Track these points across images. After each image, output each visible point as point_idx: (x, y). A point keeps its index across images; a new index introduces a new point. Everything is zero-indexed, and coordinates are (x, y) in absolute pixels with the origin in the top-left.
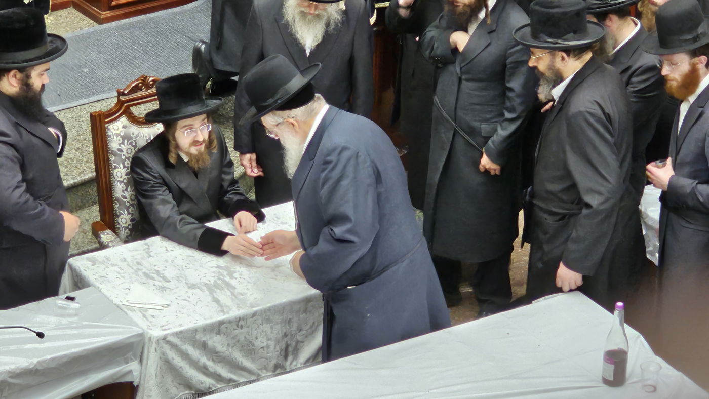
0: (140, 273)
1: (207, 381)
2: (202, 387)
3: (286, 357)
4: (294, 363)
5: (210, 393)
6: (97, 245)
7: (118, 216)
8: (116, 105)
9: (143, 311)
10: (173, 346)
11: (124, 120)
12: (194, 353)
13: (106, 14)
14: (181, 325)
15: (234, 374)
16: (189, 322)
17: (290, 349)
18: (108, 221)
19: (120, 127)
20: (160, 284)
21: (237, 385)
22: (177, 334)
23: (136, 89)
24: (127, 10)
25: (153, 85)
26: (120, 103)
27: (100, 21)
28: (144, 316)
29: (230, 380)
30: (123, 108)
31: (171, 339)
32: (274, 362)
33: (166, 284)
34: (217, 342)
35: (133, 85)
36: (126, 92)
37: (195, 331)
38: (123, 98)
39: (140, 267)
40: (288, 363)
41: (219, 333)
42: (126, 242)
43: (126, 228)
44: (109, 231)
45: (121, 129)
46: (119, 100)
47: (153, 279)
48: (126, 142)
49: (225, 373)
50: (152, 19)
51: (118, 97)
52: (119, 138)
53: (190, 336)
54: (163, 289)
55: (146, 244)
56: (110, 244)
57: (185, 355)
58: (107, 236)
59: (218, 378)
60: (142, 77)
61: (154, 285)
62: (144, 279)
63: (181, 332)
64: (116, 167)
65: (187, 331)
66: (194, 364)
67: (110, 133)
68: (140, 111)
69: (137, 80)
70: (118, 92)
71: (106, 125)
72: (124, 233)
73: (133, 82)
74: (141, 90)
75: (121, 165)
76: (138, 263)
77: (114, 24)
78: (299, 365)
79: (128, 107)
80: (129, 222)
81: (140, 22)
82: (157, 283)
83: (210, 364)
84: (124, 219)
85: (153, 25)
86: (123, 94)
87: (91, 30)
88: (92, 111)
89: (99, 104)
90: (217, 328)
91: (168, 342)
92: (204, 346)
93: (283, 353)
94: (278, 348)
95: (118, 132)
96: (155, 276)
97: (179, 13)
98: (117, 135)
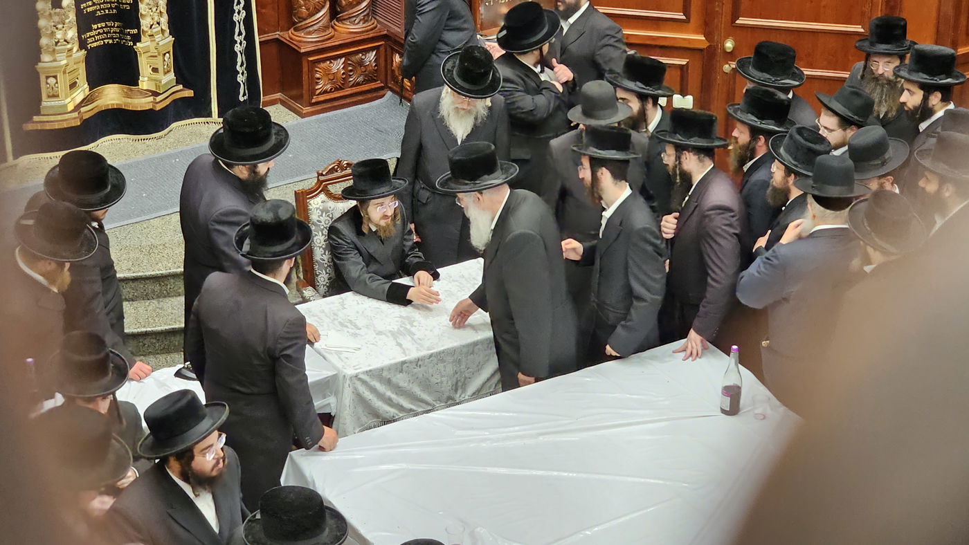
0: (336, 322)
1: (392, 411)
2: (387, 416)
3: (456, 391)
4: (463, 396)
5: (394, 421)
6: (301, 299)
7: (317, 276)
8: (316, 184)
9: (339, 353)
10: (364, 382)
11: (322, 196)
12: (380, 387)
13: (308, 109)
14: (369, 365)
15: (414, 405)
16: (376, 364)
17: (460, 384)
18: (311, 281)
19: (320, 202)
20: (353, 331)
21: (416, 414)
22: (367, 372)
23: (332, 170)
24: (324, 106)
25: (346, 167)
26: (320, 182)
27: (302, 116)
28: (340, 358)
29: (411, 410)
30: (322, 186)
31: (362, 376)
32: (447, 394)
33: (357, 331)
34: (401, 380)
35: (330, 167)
36: (324, 173)
37: (382, 369)
38: (322, 178)
39: (335, 317)
40: (458, 395)
41: (401, 371)
42: (324, 297)
43: (324, 285)
44: (310, 288)
45: (320, 204)
46: (318, 180)
47: (347, 327)
48: (324, 214)
49: (406, 404)
50: (345, 114)
51: (318, 177)
52: (318, 211)
53: (378, 374)
54: (355, 335)
55: (341, 298)
56: (311, 299)
57: (373, 390)
58: (309, 292)
59: (401, 408)
60: (338, 161)
61: (348, 332)
62: (339, 328)
63: (370, 371)
64: (316, 235)
65: (375, 370)
66: (381, 396)
67: (310, 207)
68: (337, 189)
69: (334, 163)
70: (318, 173)
71: (308, 201)
72: (322, 289)
73: (330, 165)
74: (337, 171)
75: (320, 234)
76: (335, 314)
77: (314, 117)
78: (467, 397)
79: (326, 186)
80: (327, 281)
81: (335, 116)
82: (350, 330)
83: (393, 396)
84: (323, 278)
85: (346, 118)
86: (322, 175)
87: (296, 123)
88: (296, 189)
89: (302, 183)
90: (401, 367)
91: (360, 379)
92: (388, 382)
93: (454, 387)
94: (450, 383)
95: (318, 206)
96: (349, 325)
97: (367, 109)
98: (317, 209)
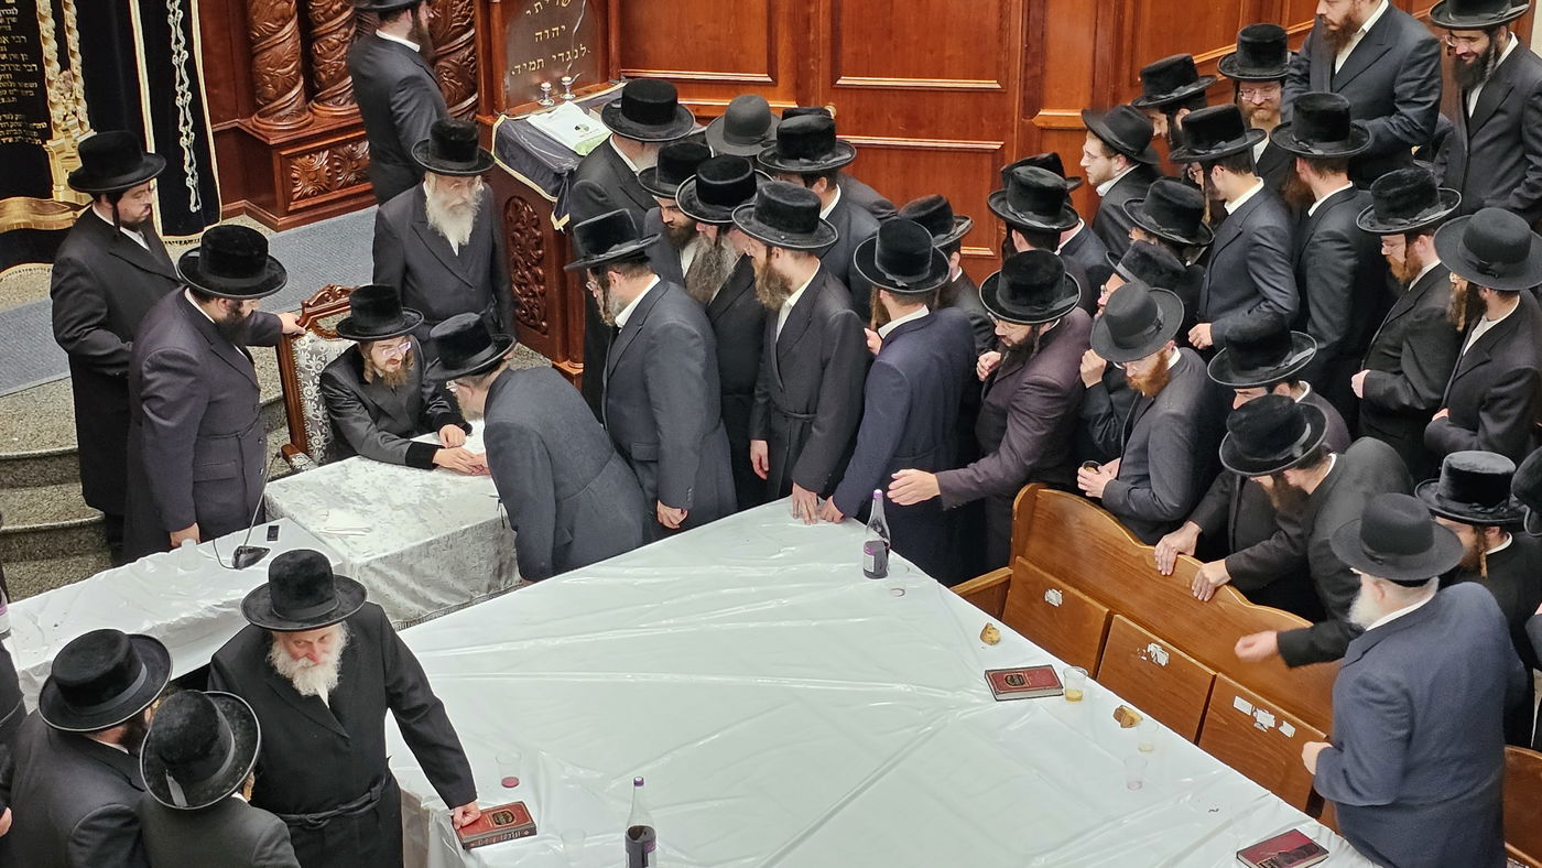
0: (338, 497)
1: (417, 608)
2: (411, 615)
3: (500, 576)
4: (509, 582)
5: (420, 621)
6: (289, 470)
7: (310, 438)
9: (343, 537)
10: (378, 572)
11: (311, 334)
12: (402, 578)
13: (284, 218)
14: (385, 551)
15: (445, 598)
16: (394, 549)
17: (505, 567)
18: (299, 442)
19: (307, 342)
20: (360, 507)
21: (449, 611)
22: (381, 560)
23: (322, 300)
24: (306, 215)
25: (340, 295)
26: (306, 316)
27: (276, 228)
28: (345, 543)
29: (441, 605)
30: (309, 321)
31: (375, 564)
32: (485, 584)
33: (368, 507)
34: (427, 566)
35: (319, 295)
36: (311, 304)
37: (402, 554)
38: (308, 310)
39: (337, 490)
40: (502, 582)
41: (427, 556)
42: (320, 465)
43: (319, 449)
44: (301, 454)
45: (308, 343)
46: (304, 312)
47: (353, 502)
48: (314, 357)
49: (435, 597)
50: (335, 224)
51: (303, 309)
52: (307, 353)
53: (396, 560)
54: (363, 512)
56: (303, 468)
57: (392, 581)
58: (299, 460)
59: (428, 603)
60: (329, 287)
61: (354, 509)
62: (344, 504)
63: (386, 557)
64: (306, 385)
65: (392, 556)
66: (402, 588)
67: (296, 349)
68: (330, 323)
69: (322, 291)
70: (302, 304)
72: (318, 455)
73: (319, 292)
74: (328, 301)
75: (311, 383)
76: (336, 487)
77: (293, 230)
78: (514, 584)
79: (315, 320)
81: (322, 227)
82: (357, 506)
83: (418, 588)
84: (318, 440)
86: (308, 306)
90: (427, 549)
91: (372, 569)
92: (410, 570)
93: (496, 572)
94: (491, 567)
95: (306, 348)
96: (355, 499)
97: (364, 216)
98: (305, 351)
